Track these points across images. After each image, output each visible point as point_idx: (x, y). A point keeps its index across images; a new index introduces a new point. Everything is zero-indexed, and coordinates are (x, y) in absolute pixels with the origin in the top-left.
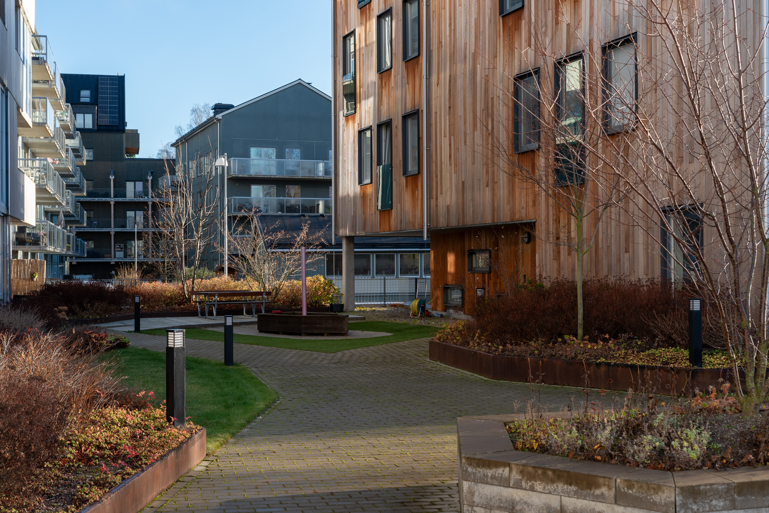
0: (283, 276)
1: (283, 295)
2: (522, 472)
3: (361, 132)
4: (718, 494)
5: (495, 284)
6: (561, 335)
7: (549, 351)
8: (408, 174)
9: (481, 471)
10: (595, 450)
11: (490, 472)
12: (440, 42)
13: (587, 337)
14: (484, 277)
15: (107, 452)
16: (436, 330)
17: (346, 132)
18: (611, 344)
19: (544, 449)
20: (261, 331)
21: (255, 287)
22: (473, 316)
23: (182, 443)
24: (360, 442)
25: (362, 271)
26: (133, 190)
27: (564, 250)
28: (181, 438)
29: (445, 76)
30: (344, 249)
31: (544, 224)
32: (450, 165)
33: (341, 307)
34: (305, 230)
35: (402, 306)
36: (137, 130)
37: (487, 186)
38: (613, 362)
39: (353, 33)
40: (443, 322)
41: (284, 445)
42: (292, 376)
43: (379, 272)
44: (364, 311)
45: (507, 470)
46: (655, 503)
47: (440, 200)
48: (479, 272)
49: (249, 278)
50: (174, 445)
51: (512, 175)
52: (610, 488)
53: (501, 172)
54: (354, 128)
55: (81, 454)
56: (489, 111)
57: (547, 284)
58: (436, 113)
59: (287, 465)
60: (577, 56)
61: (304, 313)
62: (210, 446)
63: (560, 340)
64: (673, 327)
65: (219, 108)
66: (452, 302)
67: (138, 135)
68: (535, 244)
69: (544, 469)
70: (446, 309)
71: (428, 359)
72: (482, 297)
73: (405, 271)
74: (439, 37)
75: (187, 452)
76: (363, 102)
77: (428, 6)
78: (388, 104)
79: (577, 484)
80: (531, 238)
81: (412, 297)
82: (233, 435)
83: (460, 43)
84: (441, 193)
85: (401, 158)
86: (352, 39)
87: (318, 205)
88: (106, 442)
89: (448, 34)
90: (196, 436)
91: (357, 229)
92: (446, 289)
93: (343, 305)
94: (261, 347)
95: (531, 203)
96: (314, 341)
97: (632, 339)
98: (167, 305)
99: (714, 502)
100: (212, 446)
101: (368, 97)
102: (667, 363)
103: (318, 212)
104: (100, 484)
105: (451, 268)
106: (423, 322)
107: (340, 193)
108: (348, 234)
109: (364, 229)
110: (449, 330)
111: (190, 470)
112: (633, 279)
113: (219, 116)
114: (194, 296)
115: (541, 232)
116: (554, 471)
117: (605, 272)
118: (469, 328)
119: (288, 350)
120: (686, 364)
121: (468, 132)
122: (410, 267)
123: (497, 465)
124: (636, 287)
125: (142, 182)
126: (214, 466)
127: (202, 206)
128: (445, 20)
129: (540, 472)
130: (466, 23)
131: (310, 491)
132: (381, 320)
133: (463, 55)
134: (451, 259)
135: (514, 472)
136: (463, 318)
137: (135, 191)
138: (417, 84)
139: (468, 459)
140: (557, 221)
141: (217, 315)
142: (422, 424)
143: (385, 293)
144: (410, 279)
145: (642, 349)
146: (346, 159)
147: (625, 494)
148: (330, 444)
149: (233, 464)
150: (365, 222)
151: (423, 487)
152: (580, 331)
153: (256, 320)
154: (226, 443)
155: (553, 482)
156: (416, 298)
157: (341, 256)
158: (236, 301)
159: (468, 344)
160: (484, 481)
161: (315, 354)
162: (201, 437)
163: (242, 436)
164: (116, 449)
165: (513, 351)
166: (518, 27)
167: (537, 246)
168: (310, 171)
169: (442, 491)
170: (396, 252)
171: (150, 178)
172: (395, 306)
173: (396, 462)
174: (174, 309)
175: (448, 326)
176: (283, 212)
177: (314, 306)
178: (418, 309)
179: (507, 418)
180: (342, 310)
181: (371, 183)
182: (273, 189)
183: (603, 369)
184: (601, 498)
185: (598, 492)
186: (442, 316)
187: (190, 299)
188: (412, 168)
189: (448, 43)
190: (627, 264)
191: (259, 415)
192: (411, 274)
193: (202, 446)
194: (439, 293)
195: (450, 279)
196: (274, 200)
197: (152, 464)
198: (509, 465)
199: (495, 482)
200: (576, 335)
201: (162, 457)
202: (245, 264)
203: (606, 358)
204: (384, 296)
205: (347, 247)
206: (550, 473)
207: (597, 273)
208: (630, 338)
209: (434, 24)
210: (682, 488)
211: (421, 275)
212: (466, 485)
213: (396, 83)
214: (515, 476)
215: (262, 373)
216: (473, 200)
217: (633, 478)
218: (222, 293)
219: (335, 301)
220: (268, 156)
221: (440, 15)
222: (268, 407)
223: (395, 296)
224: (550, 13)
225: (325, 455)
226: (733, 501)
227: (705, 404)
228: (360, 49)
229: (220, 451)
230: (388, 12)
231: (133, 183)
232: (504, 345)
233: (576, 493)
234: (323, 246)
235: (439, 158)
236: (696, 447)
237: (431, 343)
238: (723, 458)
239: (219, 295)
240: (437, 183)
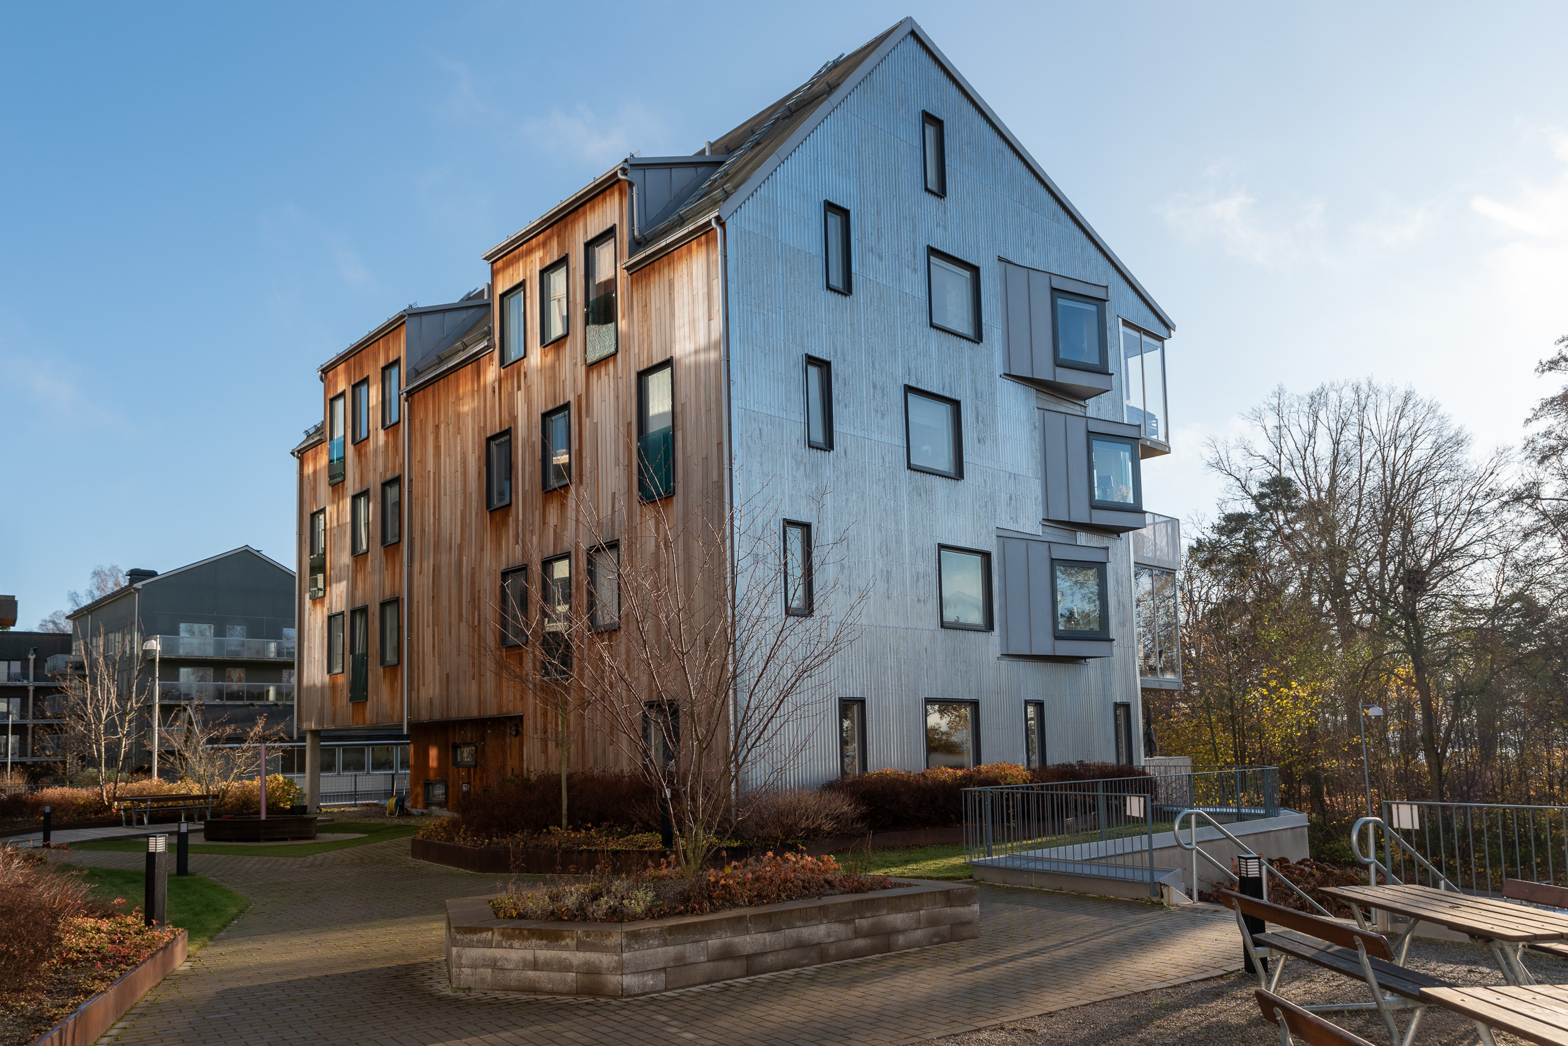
0: (232, 776)
1: (231, 797)
2: (502, 934)
3: (330, 618)
4: (653, 935)
5: (481, 778)
6: (546, 827)
7: (534, 842)
8: (386, 664)
9: (468, 937)
10: (563, 912)
11: (475, 937)
12: (423, 530)
13: (570, 827)
14: (469, 772)
15: (92, 956)
16: (417, 828)
17: (312, 617)
18: (593, 832)
19: (521, 916)
20: (208, 839)
21: (196, 790)
22: (458, 812)
23: (168, 943)
24: (347, 935)
25: (328, 767)
26: (6, 671)
27: (551, 745)
28: (166, 939)
29: (429, 565)
30: (308, 743)
31: (531, 718)
32: (434, 656)
33: (304, 809)
34: (261, 722)
35: (376, 804)
36: (14, 597)
37: (474, 679)
38: (594, 848)
39: (323, 511)
40: (424, 820)
41: (269, 943)
42: (260, 882)
43: (346, 767)
44: (331, 813)
45: (490, 933)
46: (606, 946)
47: (422, 692)
48: (463, 767)
49: (188, 780)
50: (161, 945)
51: (498, 675)
52: (572, 939)
53: (488, 672)
54: (322, 612)
55: (64, 958)
56: (475, 602)
57: (533, 778)
58: (418, 602)
59: (276, 959)
60: (566, 556)
61: (263, 817)
62: (190, 948)
63: (545, 830)
64: (650, 814)
65: (136, 575)
66: (434, 799)
67: (15, 603)
68: (523, 739)
69: (521, 929)
70: (427, 805)
71: (410, 858)
72: (468, 792)
73: (377, 766)
74: (422, 525)
75: (172, 953)
76: (334, 586)
77: (410, 492)
78: (364, 589)
79: (547, 939)
80: (518, 733)
81: (389, 794)
82: (211, 938)
83: (446, 531)
84: (424, 685)
85: (378, 647)
86: (322, 517)
87: (268, 691)
88: (87, 947)
89: (432, 522)
90: (180, 937)
91: (325, 721)
92: (428, 785)
93: (306, 806)
94: (215, 856)
95: (518, 697)
96: (277, 846)
97: (613, 826)
98: (79, 814)
99: (651, 942)
100: (192, 949)
101: (340, 581)
102: (643, 847)
103: (267, 699)
104: (103, 979)
105: (433, 762)
106: (402, 822)
107: (305, 682)
108: (313, 727)
109: (334, 722)
110: (432, 827)
111: (174, 970)
112: (617, 770)
113: (138, 585)
114: (116, 803)
115: (529, 724)
116: (529, 930)
117: (591, 763)
118: (454, 823)
119: (249, 857)
120: (659, 847)
121: (453, 623)
122: (383, 761)
123: (481, 930)
124: (619, 778)
125: (19, 662)
126: (198, 965)
127: (130, 698)
128: (429, 508)
129: (517, 932)
130: (451, 514)
131: (304, 976)
132: (353, 821)
133: (448, 545)
134: (433, 753)
135: (496, 935)
136: (446, 814)
137: (9, 674)
138: (397, 570)
139: (456, 928)
140: (545, 714)
141: (150, 822)
142: (408, 915)
143: (356, 791)
144: (385, 774)
145: (622, 835)
146: (312, 645)
147: (584, 942)
148: (317, 938)
149: (218, 962)
150: (334, 715)
151: (414, 965)
152: (564, 822)
153: (203, 827)
154: (205, 945)
155: (528, 939)
156: (392, 796)
157: (304, 751)
158: (171, 806)
159: (453, 839)
160: (470, 945)
161: (282, 860)
162: (183, 938)
163: (220, 939)
164: (99, 953)
165: (498, 843)
166: (504, 522)
167: (525, 740)
168: (258, 652)
169: (432, 966)
170: (367, 745)
171: (32, 657)
172: (367, 805)
173: (386, 947)
174: (89, 819)
175: (431, 823)
176: (221, 699)
177: (273, 808)
178: (396, 808)
179: (492, 897)
180: (305, 813)
181: (343, 672)
182: (210, 672)
183: (585, 855)
184: (566, 948)
185: (563, 943)
186: (422, 814)
187: (110, 805)
188: (390, 657)
189: (432, 531)
190: (612, 756)
191: (233, 920)
192: (385, 769)
193: (184, 948)
194: (419, 790)
195: (432, 775)
196: (210, 685)
197: (144, 962)
198: (492, 929)
199: (480, 945)
200: (560, 826)
201: (152, 956)
202: (184, 764)
203: (588, 846)
204: (354, 795)
205: (312, 742)
206: (525, 932)
207: (583, 765)
208: (610, 826)
209: (417, 511)
210: (626, 933)
211: (397, 771)
212: (454, 950)
213: (373, 567)
214: (497, 937)
215: (223, 881)
216: (458, 692)
217: (590, 929)
218: (156, 799)
219: (297, 803)
220: (202, 634)
221: (423, 503)
222: (241, 912)
223: (367, 795)
224: (537, 513)
225: (313, 948)
226: (665, 940)
227: (656, 873)
228: (331, 528)
229: (202, 953)
230: (365, 493)
231: (6, 663)
232: (490, 839)
233: (546, 946)
234: (281, 740)
235: (421, 649)
236: (641, 903)
237: (413, 840)
238: (661, 910)
239: (152, 800)
240: (418, 674)
